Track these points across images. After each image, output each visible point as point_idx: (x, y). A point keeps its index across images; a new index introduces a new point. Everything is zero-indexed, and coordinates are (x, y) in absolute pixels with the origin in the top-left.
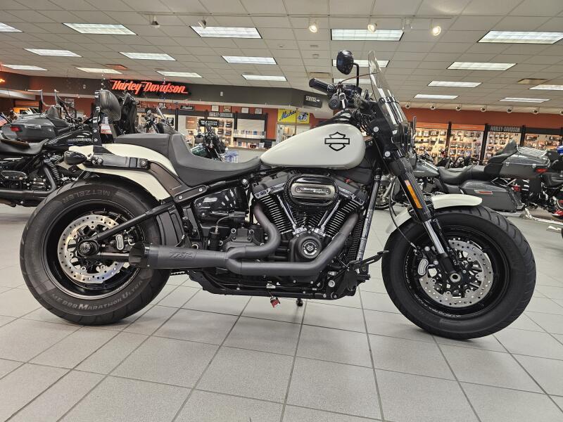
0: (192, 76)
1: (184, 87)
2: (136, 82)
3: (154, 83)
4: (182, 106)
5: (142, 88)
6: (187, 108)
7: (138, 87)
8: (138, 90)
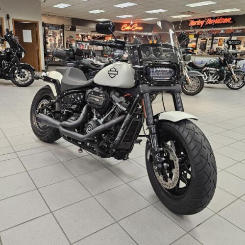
0: (234, 10)
1: (230, 19)
2: (202, 19)
3: (212, 18)
4: (235, 31)
5: (205, 23)
6: (238, 31)
7: (202, 23)
8: (202, 24)
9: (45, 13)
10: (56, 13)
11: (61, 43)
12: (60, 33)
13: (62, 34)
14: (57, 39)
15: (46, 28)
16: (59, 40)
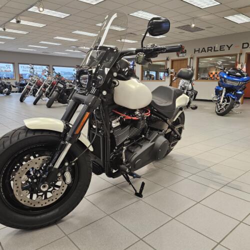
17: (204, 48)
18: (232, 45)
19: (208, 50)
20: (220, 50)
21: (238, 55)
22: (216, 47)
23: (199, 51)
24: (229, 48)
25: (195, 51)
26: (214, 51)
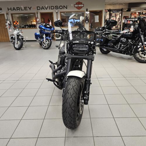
9: (111, 3)
10: (117, 2)
11: (119, 20)
12: (120, 14)
13: (120, 15)
14: (117, 18)
15: (111, 12)
16: (118, 19)
17: (14, 8)
18: (31, 7)
19: (17, 9)
20: (25, 10)
21: (36, 14)
22: (22, 7)
23: (11, 9)
24: (30, 9)
25: (8, 9)
26: (21, 10)
